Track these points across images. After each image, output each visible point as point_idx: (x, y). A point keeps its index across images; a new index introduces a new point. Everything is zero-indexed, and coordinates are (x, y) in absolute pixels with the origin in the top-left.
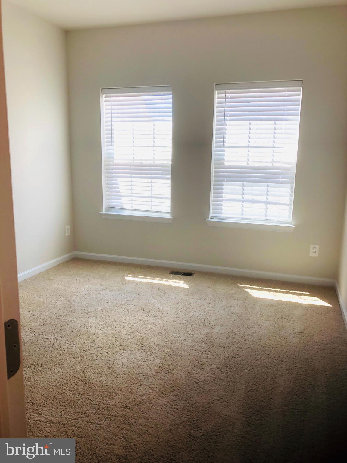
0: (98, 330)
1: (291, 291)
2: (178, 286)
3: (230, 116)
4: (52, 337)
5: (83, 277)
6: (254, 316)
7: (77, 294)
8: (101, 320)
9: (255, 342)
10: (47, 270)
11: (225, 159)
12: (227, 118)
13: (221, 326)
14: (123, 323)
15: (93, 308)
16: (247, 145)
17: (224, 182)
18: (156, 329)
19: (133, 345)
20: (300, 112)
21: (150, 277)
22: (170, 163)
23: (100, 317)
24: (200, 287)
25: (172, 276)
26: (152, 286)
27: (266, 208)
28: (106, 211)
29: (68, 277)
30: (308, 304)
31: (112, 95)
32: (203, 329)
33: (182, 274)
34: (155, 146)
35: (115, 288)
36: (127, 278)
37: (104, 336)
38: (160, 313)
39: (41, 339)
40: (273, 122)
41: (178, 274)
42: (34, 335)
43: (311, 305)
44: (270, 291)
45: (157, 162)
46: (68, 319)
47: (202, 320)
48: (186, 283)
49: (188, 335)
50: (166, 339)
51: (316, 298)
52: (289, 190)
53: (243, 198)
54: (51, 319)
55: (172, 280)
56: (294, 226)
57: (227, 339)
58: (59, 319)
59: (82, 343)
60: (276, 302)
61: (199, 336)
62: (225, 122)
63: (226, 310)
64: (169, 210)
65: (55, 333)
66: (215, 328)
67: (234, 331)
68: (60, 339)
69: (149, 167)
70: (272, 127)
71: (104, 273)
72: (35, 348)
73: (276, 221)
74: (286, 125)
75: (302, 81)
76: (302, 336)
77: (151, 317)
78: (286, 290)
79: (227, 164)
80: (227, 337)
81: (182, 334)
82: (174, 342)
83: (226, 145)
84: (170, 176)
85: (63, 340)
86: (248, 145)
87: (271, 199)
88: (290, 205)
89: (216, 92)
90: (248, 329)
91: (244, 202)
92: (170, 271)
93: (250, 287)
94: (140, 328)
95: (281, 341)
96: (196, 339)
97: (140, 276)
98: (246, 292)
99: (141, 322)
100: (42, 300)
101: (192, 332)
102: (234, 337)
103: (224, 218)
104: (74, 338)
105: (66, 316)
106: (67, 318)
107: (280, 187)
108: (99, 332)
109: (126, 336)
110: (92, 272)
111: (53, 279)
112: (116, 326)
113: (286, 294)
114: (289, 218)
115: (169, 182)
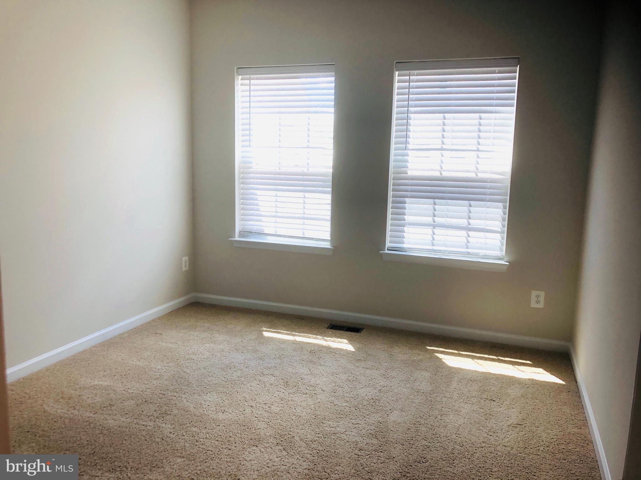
0: (219, 414)
1: (503, 359)
2: (339, 347)
3: (415, 106)
4: (151, 424)
5: (204, 331)
6: (449, 396)
7: (194, 357)
8: (224, 398)
9: (449, 438)
10: (153, 321)
11: (409, 167)
12: (412, 109)
13: (400, 411)
14: (257, 404)
15: (214, 379)
16: (439, 147)
17: (406, 199)
18: (304, 414)
19: (268, 438)
20: (515, 102)
21: (300, 333)
22: (331, 171)
23: (224, 393)
24: (370, 349)
25: (330, 332)
26: (302, 346)
27: (467, 236)
28: (239, 237)
29: (182, 331)
30: (529, 379)
31: (252, 76)
32: (373, 415)
33: (345, 329)
34: (310, 148)
35: (249, 348)
36: (266, 334)
37: (228, 423)
38: (311, 388)
39: (135, 426)
40: (477, 115)
41: (340, 330)
42: (125, 420)
43: (533, 380)
44: (473, 357)
45: (312, 170)
46: (177, 395)
47: (372, 401)
48: (351, 344)
49: (350, 425)
50: (317, 430)
51: (541, 370)
52: (500, 211)
53: (434, 222)
54: (153, 394)
55: (330, 339)
56: (508, 264)
57: (408, 432)
58: (164, 394)
59: (194, 433)
60: (481, 375)
61: (366, 427)
62: (409, 115)
63: (408, 385)
64: (328, 236)
65: (157, 417)
66: (391, 414)
67: (419, 420)
68: (163, 427)
69: (301, 177)
70: (476, 122)
71: (233, 326)
72: (126, 440)
73: (482, 255)
74: (495, 119)
75: (519, 58)
76: (521, 430)
77: (298, 395)
78: (497, 356)
79: (410, 173)
80: (409, 429)
81: (341, 423)
82: (329, 435)
83: (410, 146)
84: (330, 189)
85: (167, 428)
86: (442, 147)
87: (474, 223)
88: (502, 232)
89: (397, 73)
90: (439, 417)
91: (436, 228)
92: (329, 324)
93: (443, 351)
94: (280, 412)
95: (489, 436)
96: (363, 431)
97: (285, 332)
98: (438, 358)
99: (283, 402)
100: (141, 365)
101: (357, 420)
102: (418, 429)
103: (407, 250)
104: (183, 426)
105: (174, 391)
106: (175, 394)
107: (488, 207)
108: (221, 416)
109: (260, 424)
110: (217, 324)
111: (161, 333)
112: (245, 407)
113: (497, 363)
114: (501, 251)
115: (328, 198)
